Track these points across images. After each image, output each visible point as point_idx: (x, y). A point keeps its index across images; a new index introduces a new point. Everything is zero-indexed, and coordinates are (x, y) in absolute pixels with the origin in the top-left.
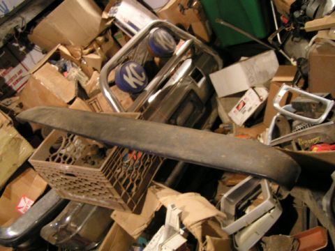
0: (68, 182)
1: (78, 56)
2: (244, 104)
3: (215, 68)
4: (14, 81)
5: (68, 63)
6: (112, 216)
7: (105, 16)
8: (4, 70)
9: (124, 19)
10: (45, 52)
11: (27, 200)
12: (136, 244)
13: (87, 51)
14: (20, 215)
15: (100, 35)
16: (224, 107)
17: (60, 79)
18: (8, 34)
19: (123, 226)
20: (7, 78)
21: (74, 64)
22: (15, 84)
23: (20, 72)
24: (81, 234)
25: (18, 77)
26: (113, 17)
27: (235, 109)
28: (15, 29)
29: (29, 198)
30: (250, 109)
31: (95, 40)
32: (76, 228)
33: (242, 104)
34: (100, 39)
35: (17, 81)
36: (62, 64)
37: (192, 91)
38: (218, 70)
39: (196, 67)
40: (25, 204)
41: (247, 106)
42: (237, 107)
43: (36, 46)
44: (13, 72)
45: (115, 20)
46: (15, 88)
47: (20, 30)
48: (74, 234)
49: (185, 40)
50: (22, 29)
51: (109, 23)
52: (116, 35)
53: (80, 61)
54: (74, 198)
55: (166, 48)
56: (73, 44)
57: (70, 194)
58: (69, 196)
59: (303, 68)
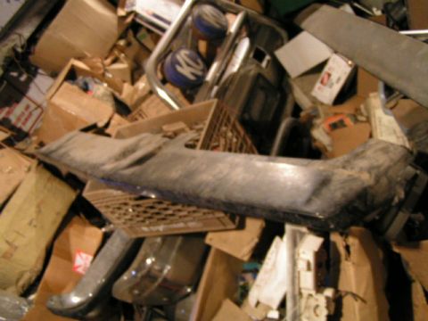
0: (141, 209)
1: (100, 69)
2: (329, 75)
3: (279, 42)
4: (23, 119)
5: (88, 79)
6: (207, 241)
7: (121, 12)
8: (7, 109)
9: (147, 12)
10: (54, 75)
11: (84, 255)
12: (246, 271)
13: (109, 61)
14: (80, 276)
15: (121, 38)
16: (302, 89)
17: (85, 99)
18: (6, 58)
19: (226, 249)
20: (13, 119)
21: (97, 80)
22: (24, 124)
23: (27, 107)
24: (169, 277)
25: (27, 114)
26: (132, 12)
27: (318, 85)
28: (14, 49)
29: (86, 252)
30: (339, 79)
31: (115, 46)
32: (161, 271)
33: (326, 76)
34: (122, 43)
35: (26, 120)
36: (81, 83)
37: (259, 76)
38: (282, 44)
39: (256, 46)
40: (82, 261)
41: (334, 77)
42: (322, 82)
43: (40, 71)
44: (19, 109)
45: (136, 14)
46: (26, 129)
47: (19, 50)
48: (160, 280)
49: (236, 14)
50: (22, 47)
51: (129, 20)
52: (139, 35)
53: (103, 75)
54: (151, 231)
55: (217, 26)
56: (89, 55)
57: (145, 229)
58: (144, 232)
59: (392, 14)
